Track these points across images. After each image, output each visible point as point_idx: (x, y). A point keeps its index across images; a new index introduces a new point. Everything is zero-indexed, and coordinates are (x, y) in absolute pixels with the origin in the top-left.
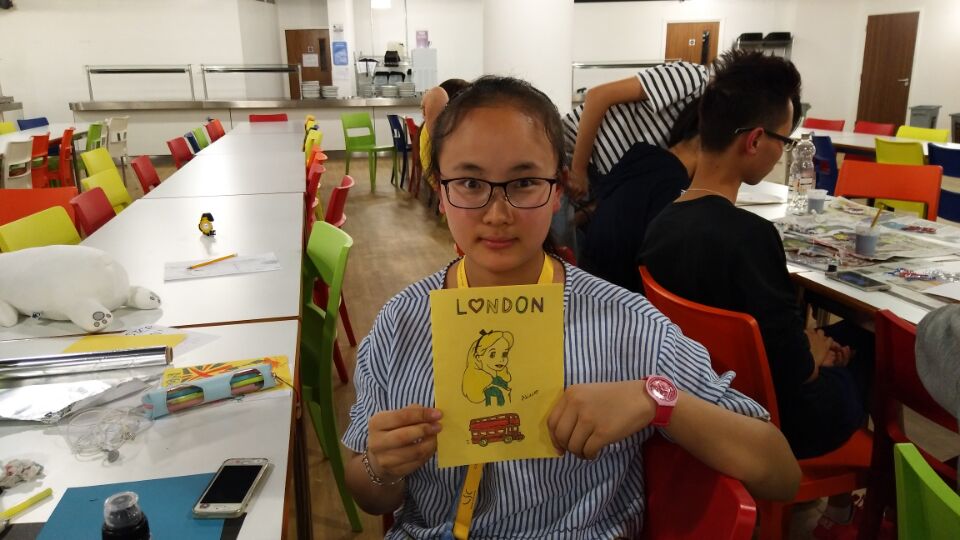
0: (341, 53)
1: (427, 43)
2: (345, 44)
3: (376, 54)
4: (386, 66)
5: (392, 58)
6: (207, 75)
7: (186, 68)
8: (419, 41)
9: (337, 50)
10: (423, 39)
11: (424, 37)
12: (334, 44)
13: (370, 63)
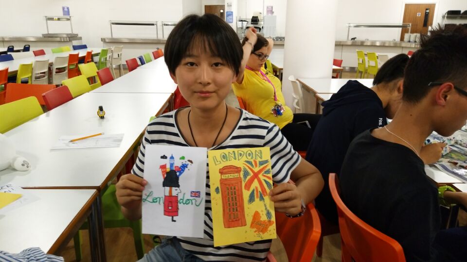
0: (230, 17)
1: (272, 12)
2: (232, 12)
3: (247, 18)
4: (252, 24)
5: (255, 20)
6: (164, 27)
7: (155, 23)
8: (268, 11)
9: (228, 15)
10: (271, 11)
11: (271, 9)
12: (227, 12)
13: (244, 22)
